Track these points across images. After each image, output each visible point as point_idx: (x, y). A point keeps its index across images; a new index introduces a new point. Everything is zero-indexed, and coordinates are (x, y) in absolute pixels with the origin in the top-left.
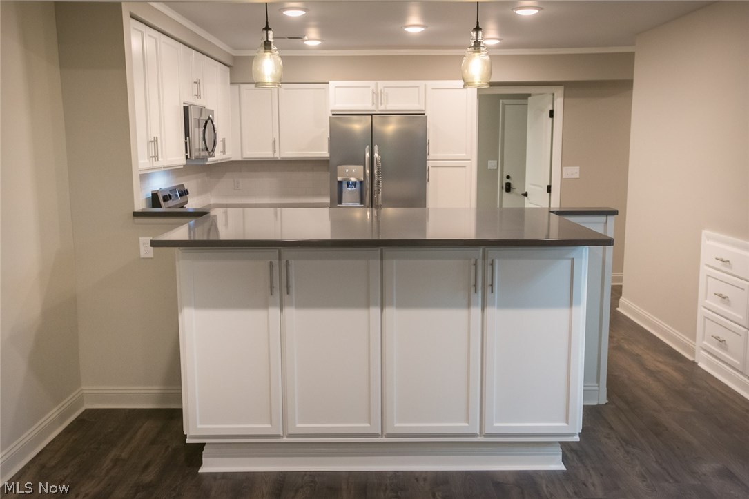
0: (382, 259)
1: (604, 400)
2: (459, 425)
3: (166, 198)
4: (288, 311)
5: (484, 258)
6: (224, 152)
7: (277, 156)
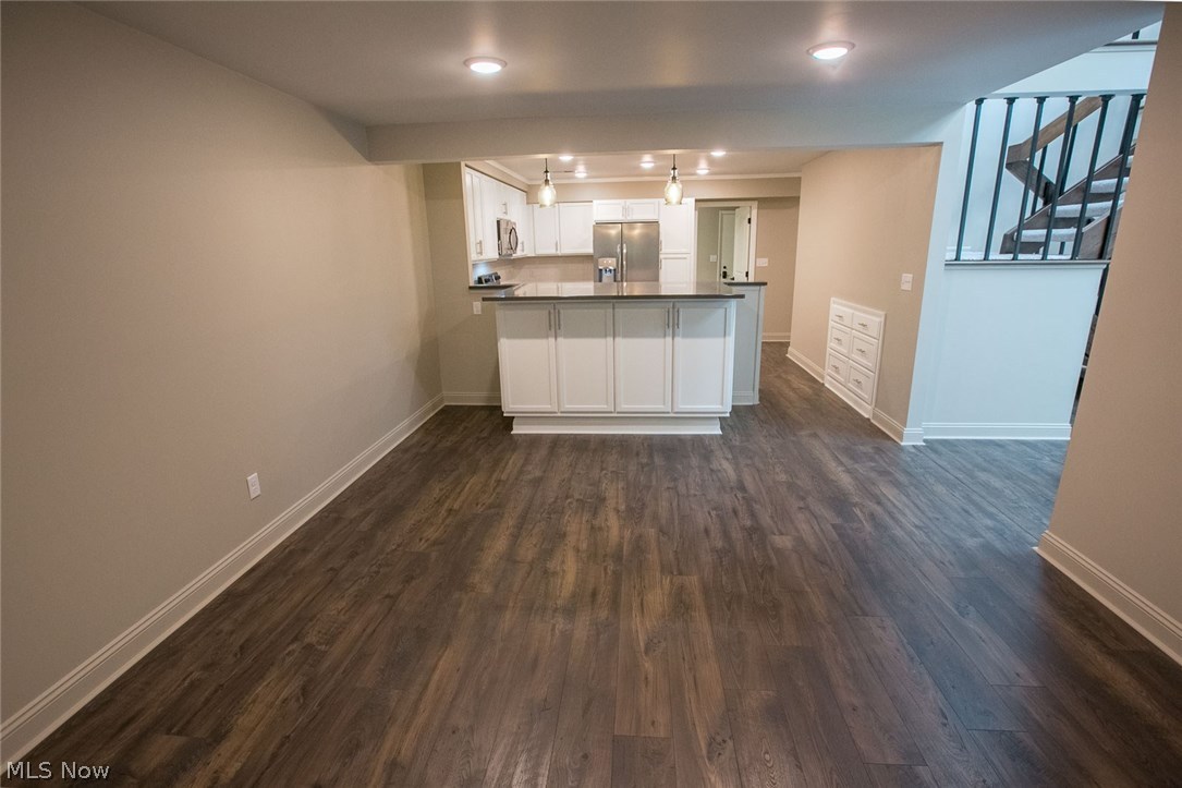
0: (614, 308)
1: (757, 402)
2: (659, 407)
3: (487, 281)
4: (560, 340)
5: (673, 308)
6: (523, 250)
7: (559, 253)
